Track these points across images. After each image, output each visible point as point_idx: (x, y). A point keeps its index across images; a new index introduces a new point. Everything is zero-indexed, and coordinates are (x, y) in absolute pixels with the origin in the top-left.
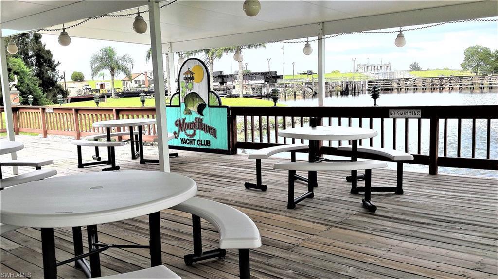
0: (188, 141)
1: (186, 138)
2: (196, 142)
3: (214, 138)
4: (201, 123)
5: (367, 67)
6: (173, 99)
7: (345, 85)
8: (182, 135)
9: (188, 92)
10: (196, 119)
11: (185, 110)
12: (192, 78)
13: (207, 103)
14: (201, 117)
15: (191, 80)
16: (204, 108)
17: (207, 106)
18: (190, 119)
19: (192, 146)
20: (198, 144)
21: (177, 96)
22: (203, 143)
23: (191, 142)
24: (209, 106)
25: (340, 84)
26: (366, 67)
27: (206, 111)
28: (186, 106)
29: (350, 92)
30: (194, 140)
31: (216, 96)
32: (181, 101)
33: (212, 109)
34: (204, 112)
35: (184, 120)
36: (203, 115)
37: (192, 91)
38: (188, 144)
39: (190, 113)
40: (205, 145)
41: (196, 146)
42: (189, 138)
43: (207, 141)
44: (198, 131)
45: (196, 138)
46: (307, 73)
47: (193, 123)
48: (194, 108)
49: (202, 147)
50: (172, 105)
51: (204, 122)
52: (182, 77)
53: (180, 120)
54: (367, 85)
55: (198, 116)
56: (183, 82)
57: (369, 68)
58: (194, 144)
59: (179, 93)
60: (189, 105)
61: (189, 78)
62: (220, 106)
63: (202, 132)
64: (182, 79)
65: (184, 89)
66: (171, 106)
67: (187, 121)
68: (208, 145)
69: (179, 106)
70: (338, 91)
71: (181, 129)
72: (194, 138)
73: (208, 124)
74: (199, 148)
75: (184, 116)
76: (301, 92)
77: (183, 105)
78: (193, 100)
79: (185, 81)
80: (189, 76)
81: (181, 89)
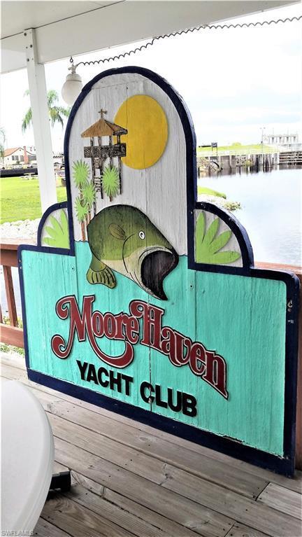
0: (105, 378)
1: (98, 364)
2: (135, 388)
3: (216, 394)
4: (157, 322)
5: (273, 138)
6: (49, 223)
7: (255, 159)
8: (83, 352)
9: (103, 204)
10: (134, 305)
11: (92, 266)
12: (120, 150)
13: (182, 249)
14: (158, 303)
15: (113, 155)
16: (169, 269)
17: (184, 262)
18: (110, 302)
19: (120, 397)
20: (146, 400)
21: (60, 215)
22: (165, 399)
23: (115, 382)
24: (193, 265)
25: (249, 158)
26: (271, 139)
27: (179, 280)
28: (96, 253)
29: (261, 168)
30: (129, 380)
31: (225, 228)
32: (78, 235)
33: (207, 276)
34: (170, 283)
35: (89, 301)
36: (163, 297)
37: (117, 202)
38: (105, 385)
39: (109, 279)
40: (176, 409)
41: (134, 399)
42: (109, 369)
43: (183, 397)
44: (142, 351)
45: (138, 372)
46: (210, 144)
47: (122, 317)
48: (127, 267)
49: (159, 410)
50: (44, 244)
51: (168, 322)
52: (79, 144)
53: (73, 300)
54: (278, 159)
55: (145, 295)
56: (80, 164)
57: (275, 139)
58: (128, 393)
59: (67, 205)
60: (106, 250)
61: (107, 148)
62: (248, 269)
63: (162, 359)
64: (76, 155)
65: (89, 193)
66: (39, 248)
67: (100, 307)
68: (186, 413)
69: (71, 252)
70: (247, 166)
71: (79, 330)
72: (128, 372)
73: (188, 333)
74: (150, 413)
75: (87, 290)
76: (205, 167)
77: (83, 250)
78: (123, 233)
79: (89, 160)
80: (106, 141)
81: (75, 192)
